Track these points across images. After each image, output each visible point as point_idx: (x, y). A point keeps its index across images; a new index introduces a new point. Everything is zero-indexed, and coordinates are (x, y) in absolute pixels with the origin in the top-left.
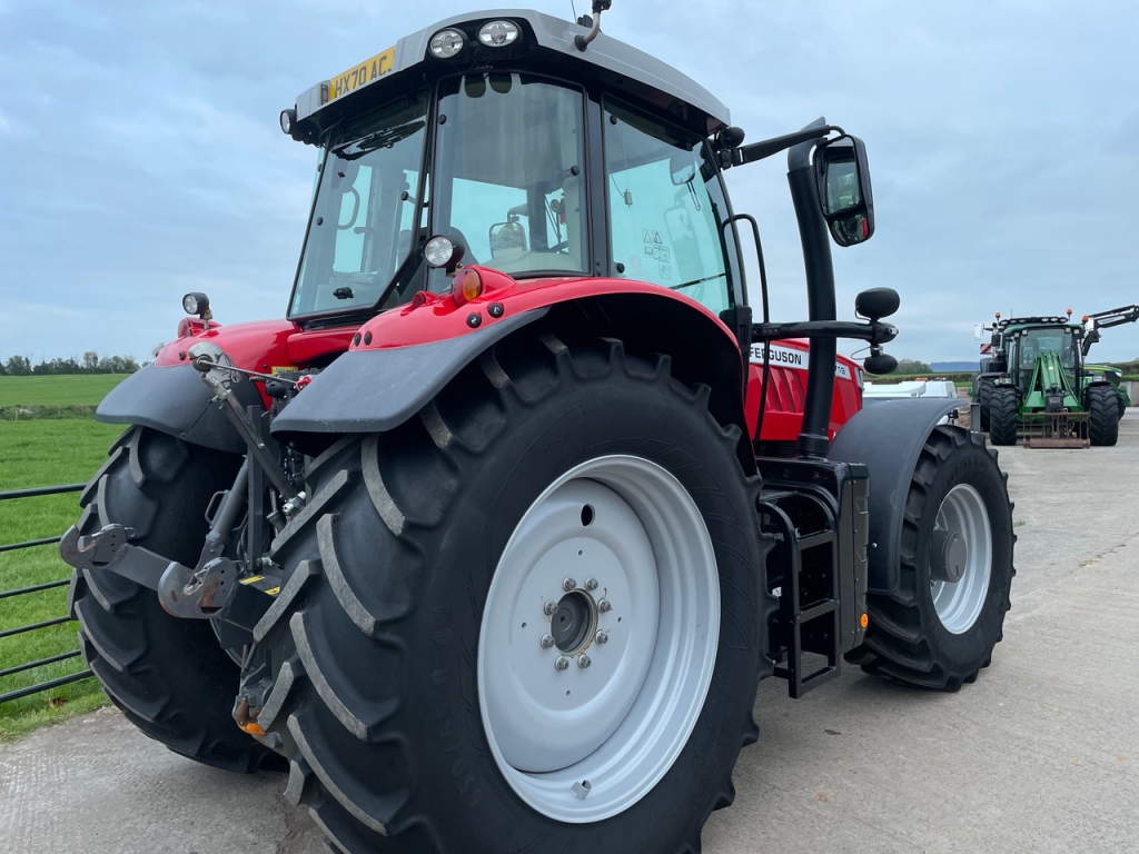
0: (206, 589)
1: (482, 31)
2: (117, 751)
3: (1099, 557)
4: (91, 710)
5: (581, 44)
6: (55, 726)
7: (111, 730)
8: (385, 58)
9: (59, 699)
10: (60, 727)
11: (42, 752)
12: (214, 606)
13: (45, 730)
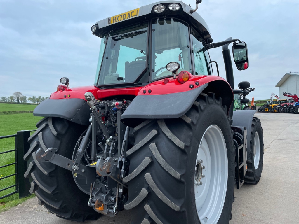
0: (108, 167)
1: (170, 6)
2: (31, 218)
3: (266, 149)
4: (16, 205)
5: (192, 12)
6: (6, 211)
7: (26, 211)
8: (133, 12)
9: (3, 202)
10: (8, 212)
11: (6, 220)
12: (110, 172)
13: (3, 213)
